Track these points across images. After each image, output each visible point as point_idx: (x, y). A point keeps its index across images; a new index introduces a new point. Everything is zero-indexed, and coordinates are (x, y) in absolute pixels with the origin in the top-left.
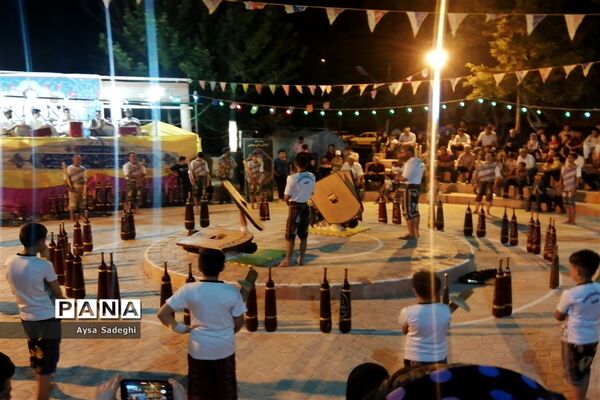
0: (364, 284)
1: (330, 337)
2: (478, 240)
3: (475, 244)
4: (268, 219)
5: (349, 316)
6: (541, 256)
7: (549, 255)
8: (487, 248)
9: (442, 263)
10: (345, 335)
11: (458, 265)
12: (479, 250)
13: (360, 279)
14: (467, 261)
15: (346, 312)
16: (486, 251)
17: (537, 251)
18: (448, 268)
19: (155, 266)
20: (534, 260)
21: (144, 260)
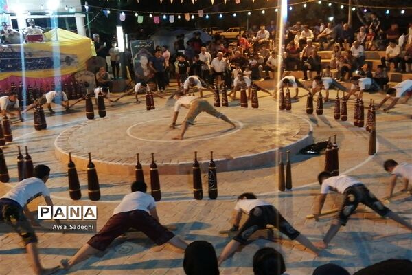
0: (227, 160)
1: (202, 203)
2: (317, 117)
3: (314, 121)
4: (154, 108)
5: (216, 186)
6: (364, 129)
7: (370, 128)
8: (323, 124)
9: (287, 140)
10: (213, 201)
11: (299, 140)
12: (318, 126)
13: (225, 156)
14: (307, 136)
15: (213, 183)
16: (323, 127)
17: (361, 125)
18: (292, 143)
19: (64, 152)
20: (359, 132)
21: (54, 147)
